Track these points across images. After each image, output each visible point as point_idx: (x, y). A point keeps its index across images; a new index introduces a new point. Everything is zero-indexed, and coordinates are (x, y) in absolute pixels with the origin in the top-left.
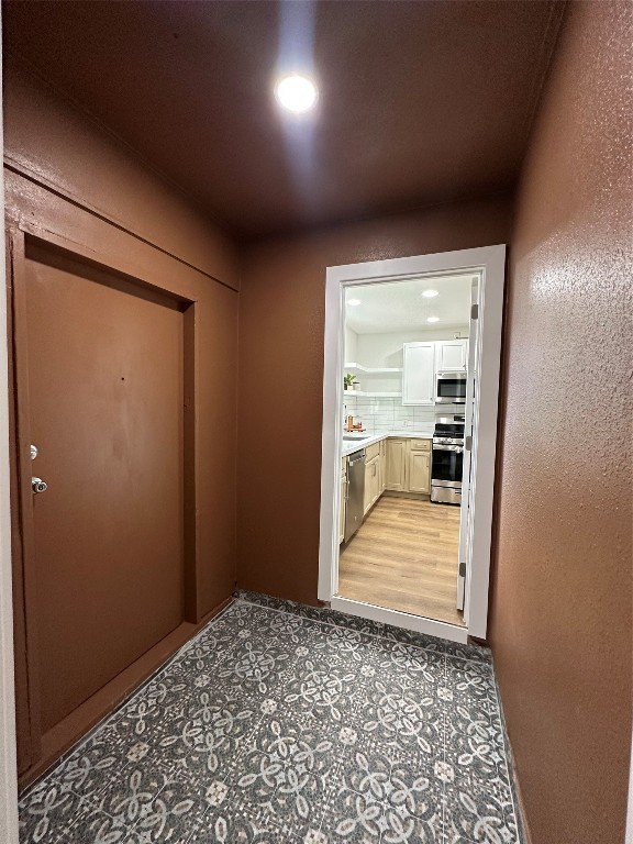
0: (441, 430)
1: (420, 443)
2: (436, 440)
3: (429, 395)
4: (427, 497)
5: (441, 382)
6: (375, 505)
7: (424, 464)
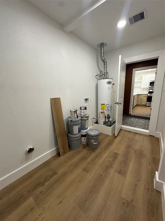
0: (150, 92)
1: (144, 95)
2: (149, 94)
3: (148, 85)
4: (146, 106)
5: (151, 83)
6: (135, 106)
7: (145, 99)
